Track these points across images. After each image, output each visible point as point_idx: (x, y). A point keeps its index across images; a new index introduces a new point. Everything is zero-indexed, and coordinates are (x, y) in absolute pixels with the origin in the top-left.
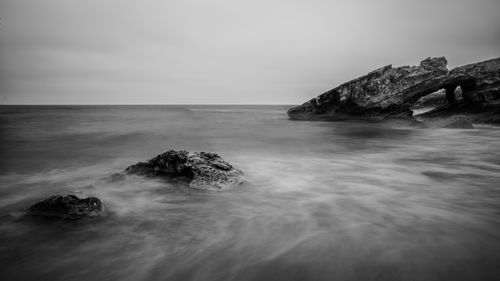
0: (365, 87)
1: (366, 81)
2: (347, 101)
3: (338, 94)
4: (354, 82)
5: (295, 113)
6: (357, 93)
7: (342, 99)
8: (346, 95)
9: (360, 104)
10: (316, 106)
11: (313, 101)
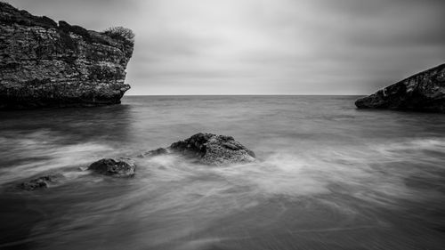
0: (434, 79)
1: (435, 73)
2: (413, 92)
3: (405, 86)
4: (423, 74)
5: (362, 104)
6: (425, 85)
7: (409, 90)
8: (413, 87)
9: (428, 96)
10: (383, 97)
11: (380, 93)
